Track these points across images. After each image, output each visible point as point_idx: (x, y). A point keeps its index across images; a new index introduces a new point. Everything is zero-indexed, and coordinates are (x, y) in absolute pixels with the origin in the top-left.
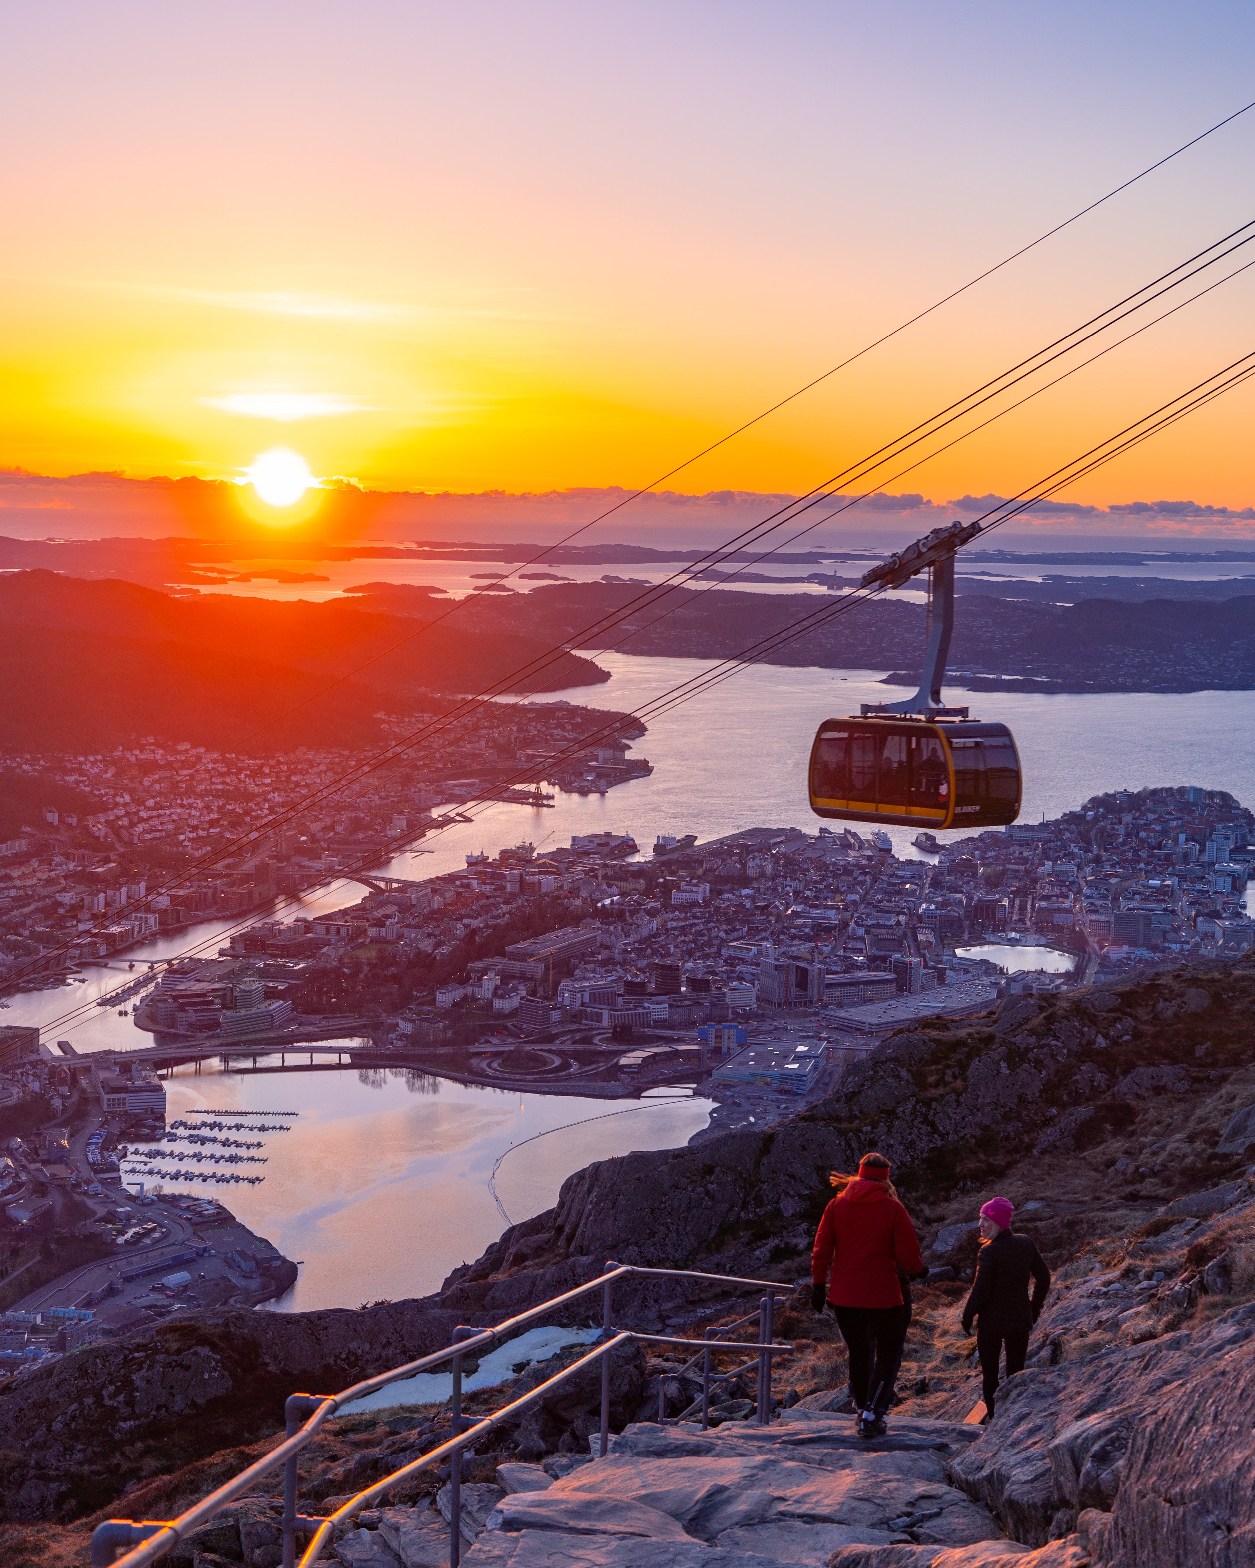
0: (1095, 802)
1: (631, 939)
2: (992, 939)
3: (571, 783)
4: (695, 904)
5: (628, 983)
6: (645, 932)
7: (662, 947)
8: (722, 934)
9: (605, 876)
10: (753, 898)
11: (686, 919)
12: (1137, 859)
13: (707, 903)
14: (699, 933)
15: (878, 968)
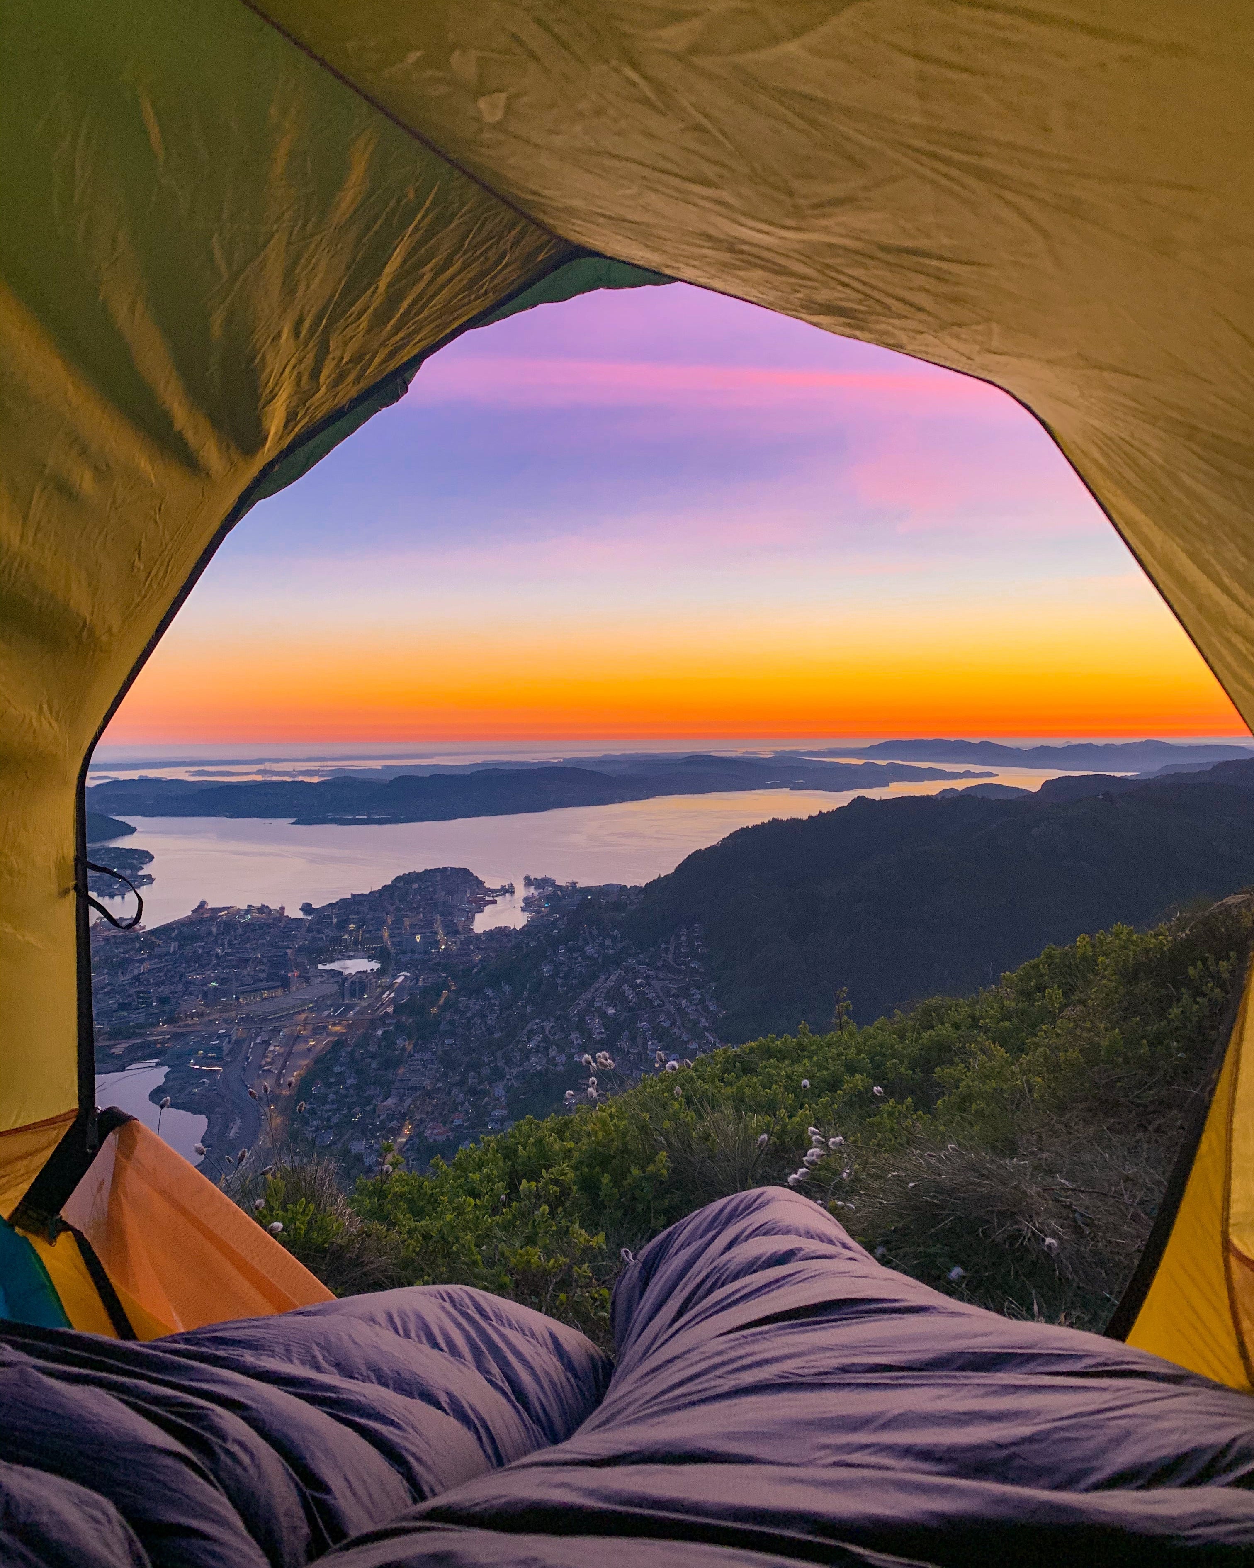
0: (398, 879)
1: (126, 978)
2: (339, 957)
3: (104, 890)
4: (169, 954)
5: (120, 1004)
6: (136, 972)
7: (145, 980)
8: (183, 970)
9: (115, 943)
10: (203, 947)
11: (162, 962)
12: (418, 908)
13: (175, 953)
14: (169, 970)
15: (272, 980)
